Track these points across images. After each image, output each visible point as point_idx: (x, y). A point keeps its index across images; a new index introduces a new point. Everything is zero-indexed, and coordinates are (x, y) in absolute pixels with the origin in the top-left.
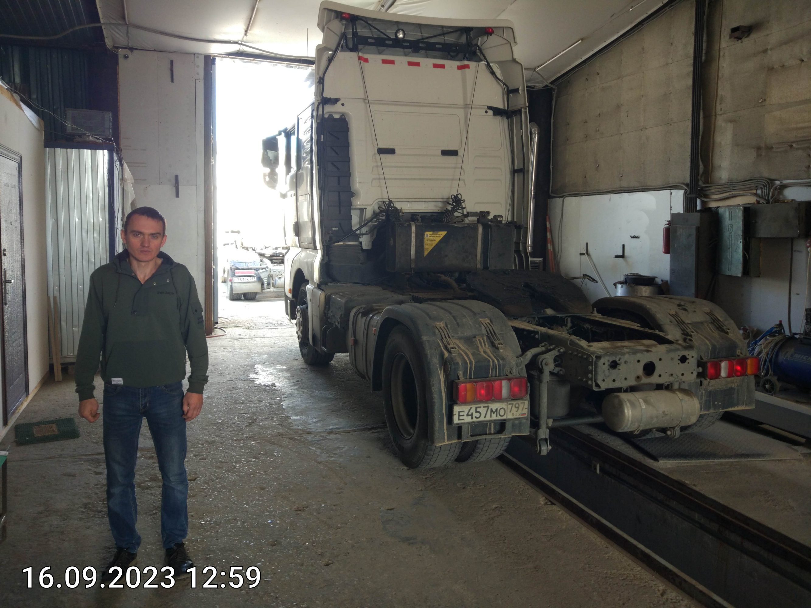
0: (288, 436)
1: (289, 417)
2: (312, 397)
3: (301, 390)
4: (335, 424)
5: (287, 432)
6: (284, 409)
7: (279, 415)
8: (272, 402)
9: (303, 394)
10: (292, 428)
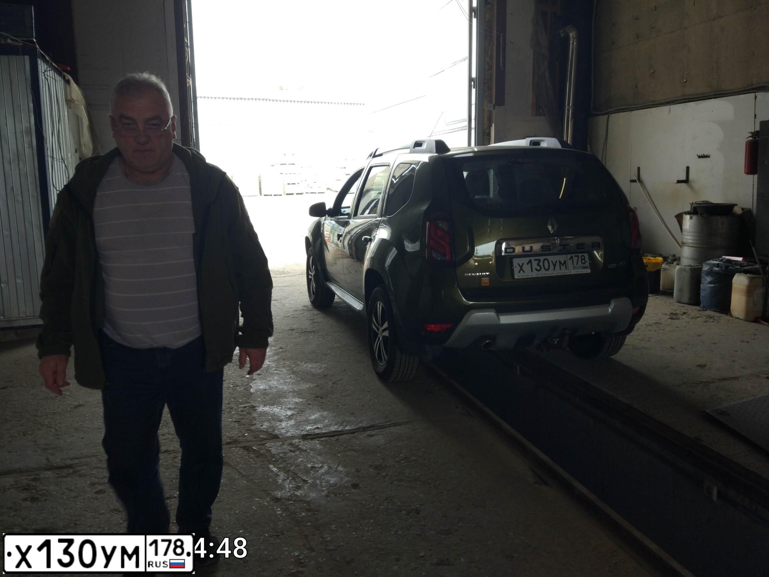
0: (242, 445)
1: (253, 408)
2: (293, 373)
3: (282, 362)
4: (315, 422)
5: (243, 436)
6: (251, 394)
7: (241, 404)
8: (238, 383)
9: (284, 369)
10: (253, 428)
